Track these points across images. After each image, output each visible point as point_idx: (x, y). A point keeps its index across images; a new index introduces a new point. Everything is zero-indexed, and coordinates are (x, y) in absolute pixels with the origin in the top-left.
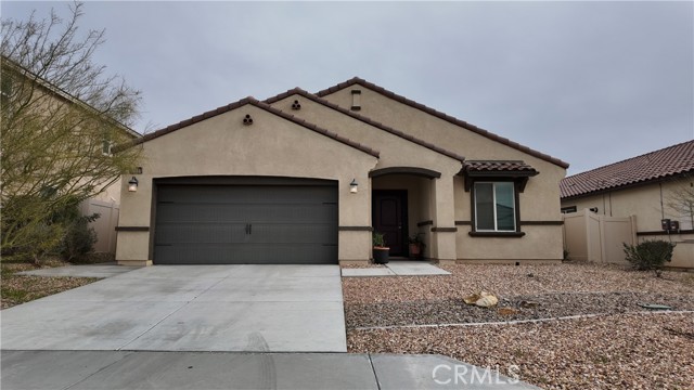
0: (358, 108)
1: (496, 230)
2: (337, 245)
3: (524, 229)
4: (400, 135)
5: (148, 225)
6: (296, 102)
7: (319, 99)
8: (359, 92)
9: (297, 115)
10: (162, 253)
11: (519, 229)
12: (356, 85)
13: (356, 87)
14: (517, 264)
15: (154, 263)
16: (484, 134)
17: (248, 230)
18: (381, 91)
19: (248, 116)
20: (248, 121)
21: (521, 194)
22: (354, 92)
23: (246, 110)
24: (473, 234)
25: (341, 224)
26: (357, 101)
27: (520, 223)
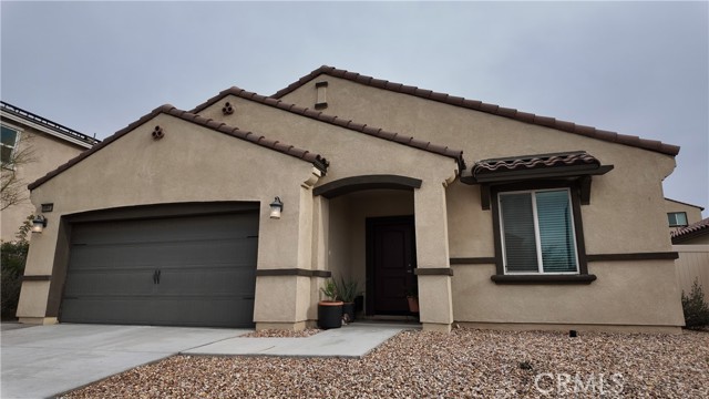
0: (324, 106)
1: (541, 272)
2: (252, 298)
3: (593, 269)
4: (361, 130)
5: (50, 274)
6: (227, 104)
7: (275, 102)
8: (325, 84)
9: (229, 122)
10: (68, 307)
11: (584, 269)
12: (324, 76)
13: (322, 79)
14: (573, 334)
15: (61, 321)
16: (511, 115)
17: (157, 278)
18: (355, 78)
19: (157, 128)
20: (158, 135)
21: (584, 208)
22: (318, 85)
23: (158, 123)
24: (499, 280)
25: (260, 266)
26: (323, 96)
27: (586, 259)
